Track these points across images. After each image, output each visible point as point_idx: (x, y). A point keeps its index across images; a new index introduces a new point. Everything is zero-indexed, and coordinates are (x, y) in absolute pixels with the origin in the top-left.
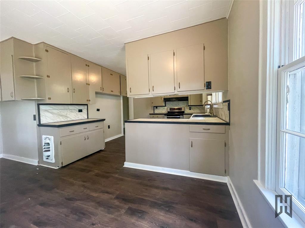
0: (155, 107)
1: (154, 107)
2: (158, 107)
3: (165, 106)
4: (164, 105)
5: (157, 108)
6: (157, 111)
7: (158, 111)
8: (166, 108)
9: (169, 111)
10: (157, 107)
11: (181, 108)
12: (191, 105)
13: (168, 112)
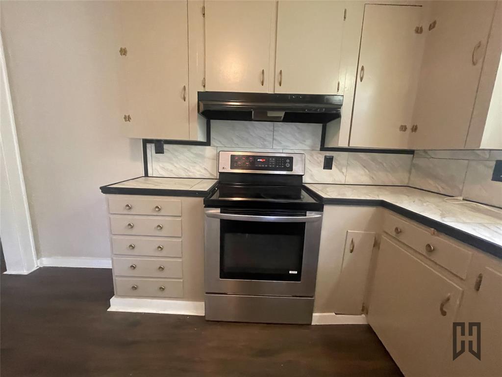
0: (151, 148)
1: (146, 142)
2: (166, 147)
3: (208, 143)
4: (201, 138)
5: (159, 150)
6: (163, 168)
7: (169, 166)
8: (209, 151)
9: (229, 170)
10: (160, 146)
11: (291, 159)
12: (353, 145)
13: (221, 173)
